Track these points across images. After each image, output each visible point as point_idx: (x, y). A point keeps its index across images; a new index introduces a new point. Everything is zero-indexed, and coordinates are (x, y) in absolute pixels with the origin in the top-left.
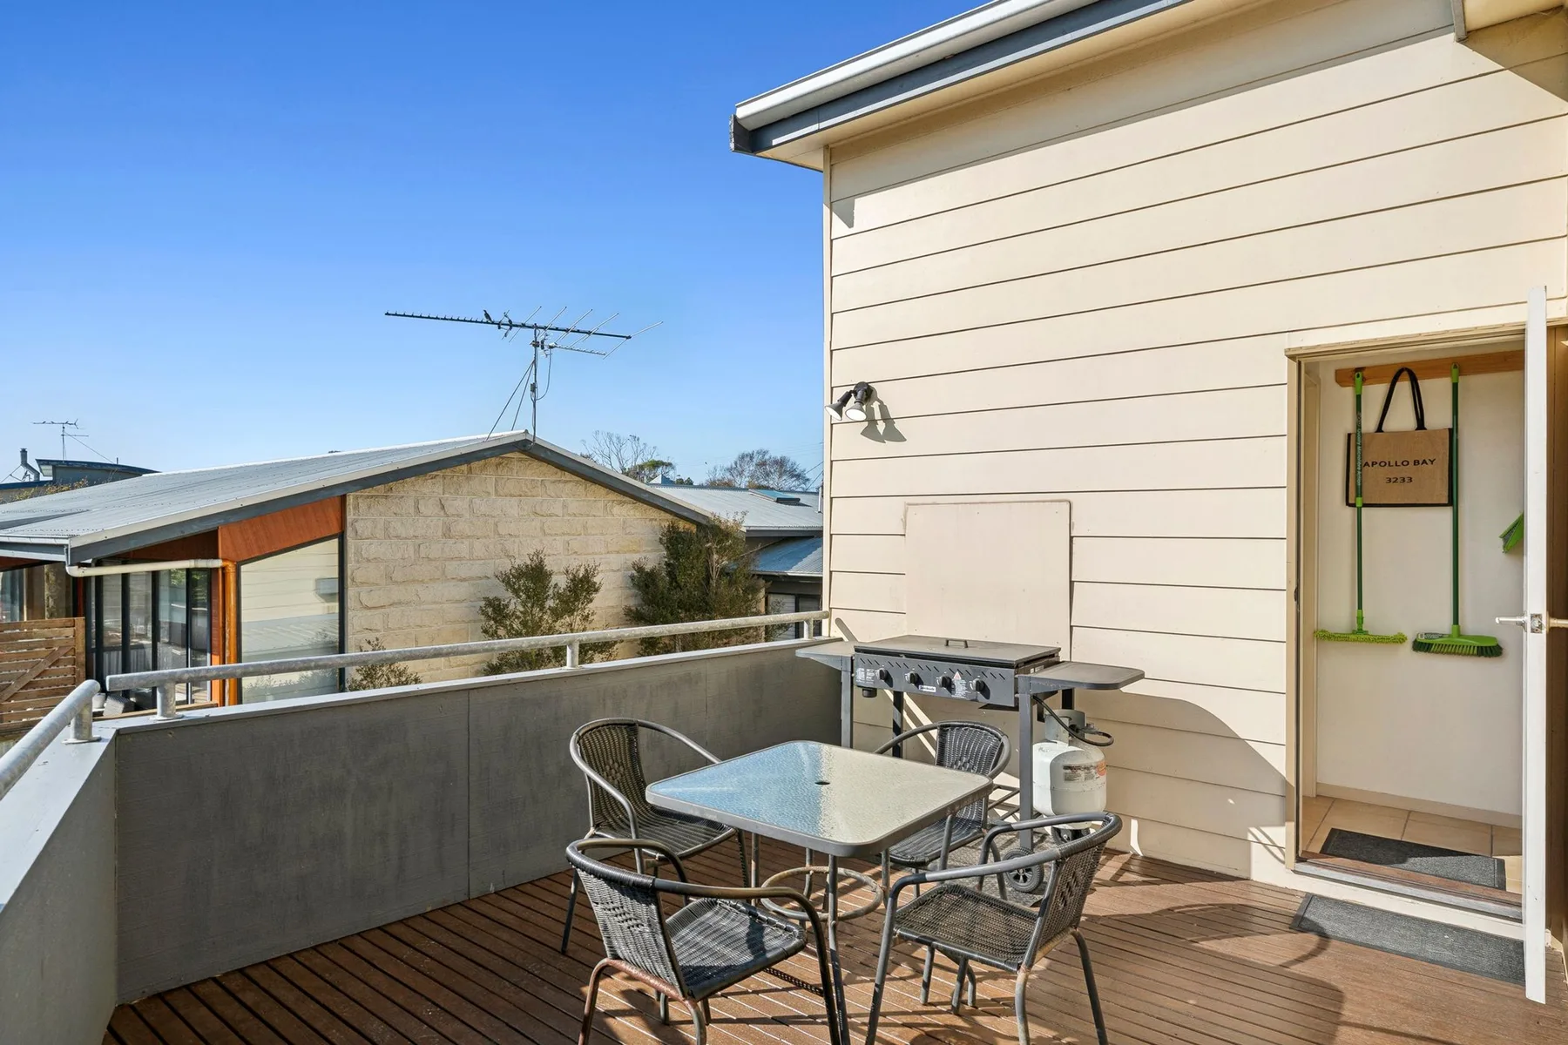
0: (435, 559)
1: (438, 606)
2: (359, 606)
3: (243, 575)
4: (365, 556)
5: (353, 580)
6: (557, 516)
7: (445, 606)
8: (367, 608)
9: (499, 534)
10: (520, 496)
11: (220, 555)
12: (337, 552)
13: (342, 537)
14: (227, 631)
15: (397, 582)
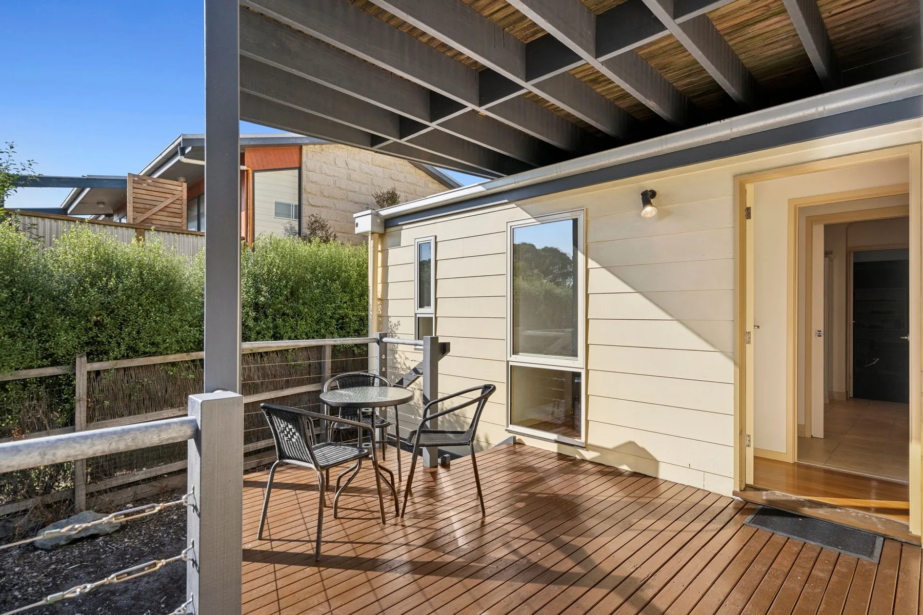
0: (344, 189)
1: (345, 213)
2: (308, 203)
3: (255, 177)
4: (310, 179)
5: (305, 190)
6: (402, 182)
7: (347, 214)
8: (312, 206)
9: (373, 184)
10: (384, 168)
11: (246, 164)
12: (298, 176)
13: (300, 169)
14: (249, 201)
15: (325, 196)
